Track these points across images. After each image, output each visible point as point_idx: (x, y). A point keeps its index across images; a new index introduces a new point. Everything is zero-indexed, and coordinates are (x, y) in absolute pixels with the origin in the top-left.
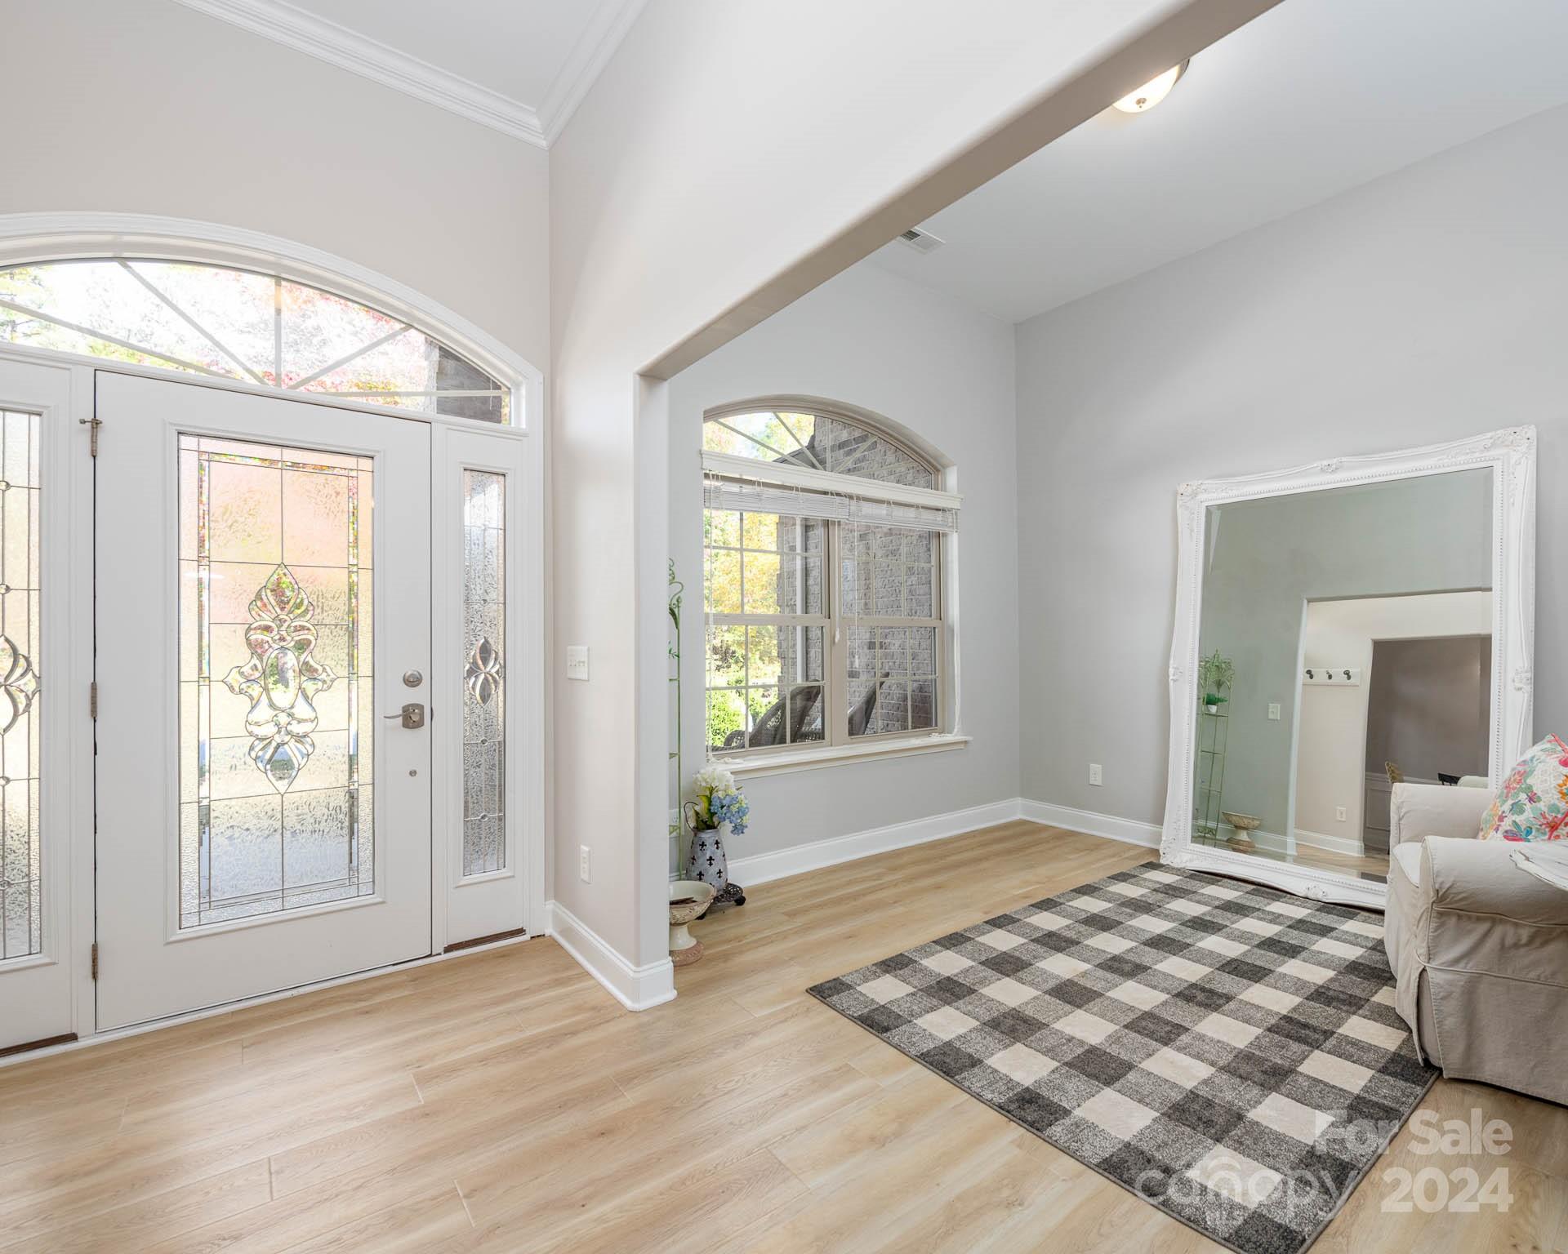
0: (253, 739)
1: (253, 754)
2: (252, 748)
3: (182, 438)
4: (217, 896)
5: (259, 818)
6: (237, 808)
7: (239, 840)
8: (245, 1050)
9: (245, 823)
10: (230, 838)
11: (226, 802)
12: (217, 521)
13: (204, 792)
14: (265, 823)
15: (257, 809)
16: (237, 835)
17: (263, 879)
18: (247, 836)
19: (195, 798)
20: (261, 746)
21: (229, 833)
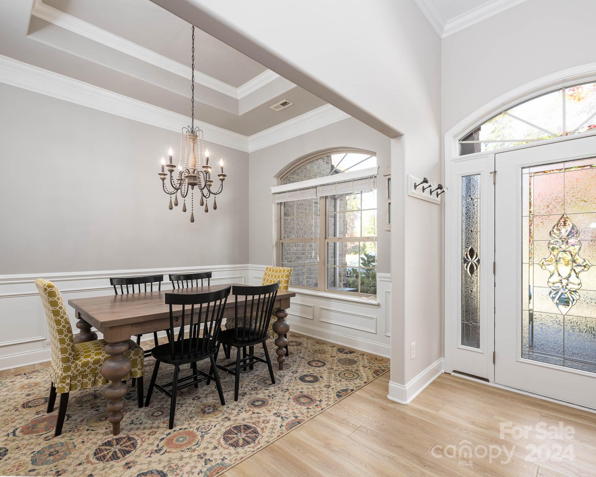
0: (550, 289)
1: (551, 296)
2: (550, 293)
3: (524, 170)
4: (535, 350)
5: (553, 323)
6: (544, 317)
7: (545, 330)
8: (542, 417)
9: (547, 324)
10: (541, 328)
11: (540, 313)
12: (536, 200)
13: (531, 307)
14: (556, 326)
15: (553, 319)
16: (544, 328)
17: (554, 349)
18: (548, 329)
19: (528, 309)
20: (554, 292)
21: (541, 326)
